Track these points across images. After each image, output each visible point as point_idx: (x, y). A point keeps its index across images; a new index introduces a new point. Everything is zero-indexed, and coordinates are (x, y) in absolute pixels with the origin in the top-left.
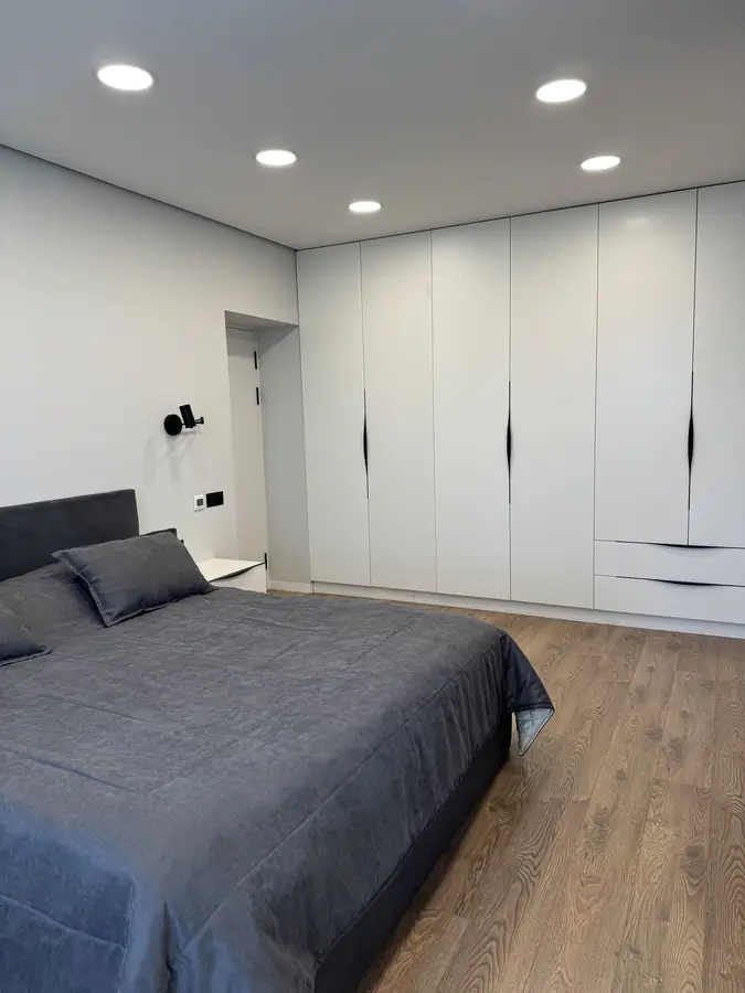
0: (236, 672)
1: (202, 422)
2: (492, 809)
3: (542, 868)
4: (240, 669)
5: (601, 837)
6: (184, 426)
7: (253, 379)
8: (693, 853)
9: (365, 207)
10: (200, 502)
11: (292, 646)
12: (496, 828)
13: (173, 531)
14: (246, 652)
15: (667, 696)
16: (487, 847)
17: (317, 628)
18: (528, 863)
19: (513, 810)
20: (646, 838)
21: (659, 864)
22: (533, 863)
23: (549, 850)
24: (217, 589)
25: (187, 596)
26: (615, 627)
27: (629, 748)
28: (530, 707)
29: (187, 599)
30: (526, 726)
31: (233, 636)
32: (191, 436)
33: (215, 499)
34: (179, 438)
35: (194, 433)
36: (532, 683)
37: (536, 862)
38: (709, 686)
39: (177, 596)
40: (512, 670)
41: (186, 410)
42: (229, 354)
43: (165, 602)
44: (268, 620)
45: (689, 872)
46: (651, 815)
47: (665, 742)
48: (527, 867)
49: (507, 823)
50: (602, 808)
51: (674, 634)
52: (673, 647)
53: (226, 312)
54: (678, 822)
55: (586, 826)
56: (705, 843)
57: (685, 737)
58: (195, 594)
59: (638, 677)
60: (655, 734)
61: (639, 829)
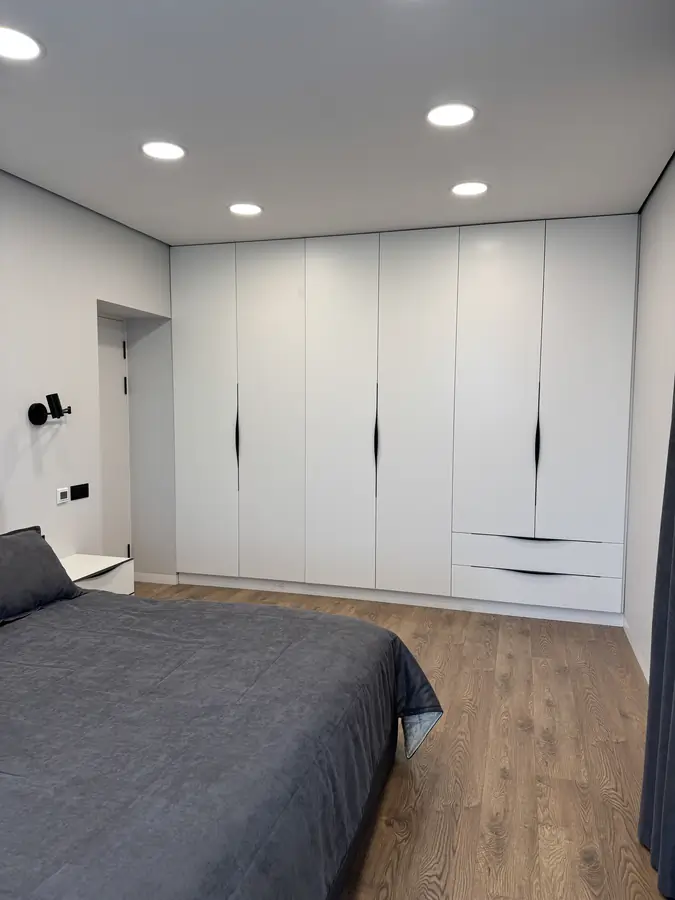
0: (121, 699)
1: (69, 412)
2: (389, 824)
3: (448, 890)
4: (124, 695)
5: (499, 849)
6: (50, 416)
7: (121, 368)
8: (588, 858)
9: (245, 210)
10: (64, 495)
11: (180, 664)
12: (395, 847)
13: (37, 529)
14: (129, 672)
15: (529, 682)
16: (390, 870)
17: (203, 640)
18: (433, 887)
19: (409, 822)
20: (541, 844)
21: (560, 875)
22: (439, 886)
23: (453, 867)
24: (87, 592)
25: (52, 601)
26: (470, 613)
27: (507, 741)
28: (419, 711)
29: (53, 606)
30: (414, 729)
31: (111, 653)
32: (56, 426)
33: (79, 492)
34: (44, 427)
35: (60, 423)
36: (421, 687)
37: (442, 884)
38: (563, 671)
39: (41, 602)
40: (402, 674)
41: (53, 399)
42: (99, 343)
43: (28, 610)
44: (147, 631)
45: (588, 881)
46: (541, 817)
47: (537, 732)
48: (433, 891)
49: (406, 839)
50: (495, 813)
51: (523, 619)
52: (525, 633)
53: (99, 302)
54: (567, 825)
55: (483, 836)
56: (596, 845)
57: (554, 728)
58: (61, 599)
59: (500, 666)
60: (527, 726)
61: (533, 835)
